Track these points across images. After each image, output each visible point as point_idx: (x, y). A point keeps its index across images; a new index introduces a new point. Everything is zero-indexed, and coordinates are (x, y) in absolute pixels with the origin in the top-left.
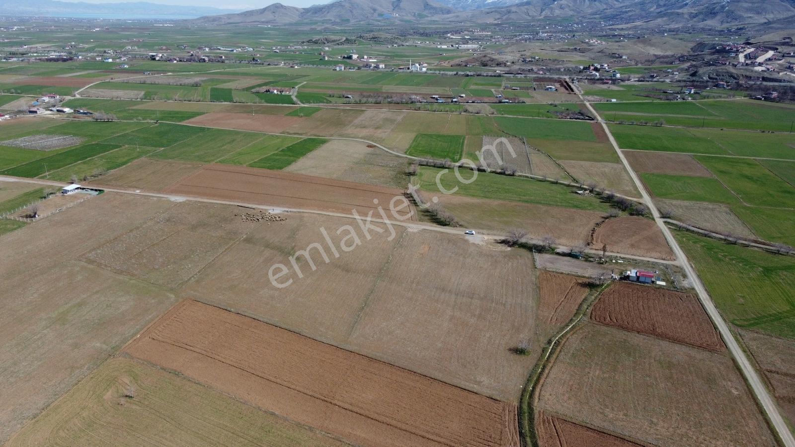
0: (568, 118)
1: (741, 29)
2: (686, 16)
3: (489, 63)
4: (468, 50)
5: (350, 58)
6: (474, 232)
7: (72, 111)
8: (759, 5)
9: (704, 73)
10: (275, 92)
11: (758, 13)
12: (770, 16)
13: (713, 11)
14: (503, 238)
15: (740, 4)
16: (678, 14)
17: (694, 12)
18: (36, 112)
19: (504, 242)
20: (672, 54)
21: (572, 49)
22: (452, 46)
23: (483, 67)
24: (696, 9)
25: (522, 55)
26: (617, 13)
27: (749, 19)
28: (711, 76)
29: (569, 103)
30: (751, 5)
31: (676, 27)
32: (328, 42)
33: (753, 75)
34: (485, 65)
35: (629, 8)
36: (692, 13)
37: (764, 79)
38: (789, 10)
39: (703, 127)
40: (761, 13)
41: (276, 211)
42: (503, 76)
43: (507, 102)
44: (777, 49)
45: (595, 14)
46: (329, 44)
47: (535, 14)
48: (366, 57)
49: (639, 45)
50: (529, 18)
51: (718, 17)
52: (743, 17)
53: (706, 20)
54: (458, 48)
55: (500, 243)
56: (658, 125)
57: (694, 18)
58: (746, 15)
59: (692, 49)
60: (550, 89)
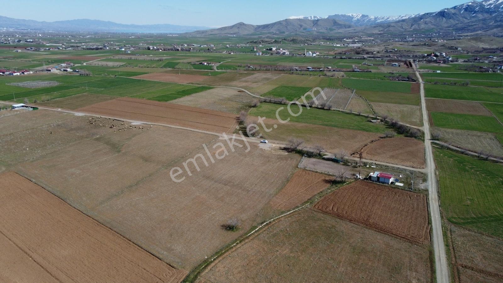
0: (396, 80)
3: (362, 52)
4: (354, 47)
5: (271, 49)
6: (266, 141)
7: (72, 70)
10: (205, 64)
18: (50, 70)
19: (285, 149)
20: (497, 47)
21: (422, 44)
22: (344, 45)
23: (357, 55)
25: (385, 48)
26: (465, 26)
29: (404, 72)
32: (263, 42)
34: (358, 53)
35: (474, 23)
41: (135, 123)
43: (358, 71)
45: (450, 27)
46: (264, 43)
47: (407, 27)
48: (281, 49)
49: (472, 41)
50: (403, 30)
54: (347, 46)
55: (283, 149)
60: (394, 65)
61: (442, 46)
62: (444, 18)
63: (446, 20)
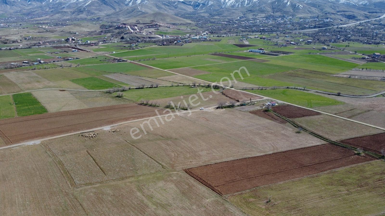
1: (98, 18)
2: (69, 13)
8: (99, 7)
9: (127, 37)
11: (100, 11)
12: (105, 12)
13: (81, 11)
14: (217, 106)
15: (91, 7)
16: (65, 12)
17: (72, 11)
23: (5, 44)
24: (72, 9)
26: (30, 12)
27: (98, 14)
28: (130, 38)
30: (96, 8)
31: (67, 18)
33: (145, 36)
34: (6, 43)
35: (35, 9)
36: (71, 11)
37: (149, 38)
38: (111, 10)
39: (168, 57)
40: (101, 11)
42: (32, 48)
43: (71, 59)
44: (137, 26)
45: (17, 12)
51: (84, 13)
52: (95, 13)
53: (79, 15)
56: (154, 59)
57: (74, 14)
58: (96, 12)
59: (100, 28)
60: (75, 51)
61: (61, 32)
62: (8, 6)
63: (10, 7)
